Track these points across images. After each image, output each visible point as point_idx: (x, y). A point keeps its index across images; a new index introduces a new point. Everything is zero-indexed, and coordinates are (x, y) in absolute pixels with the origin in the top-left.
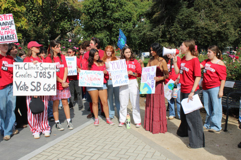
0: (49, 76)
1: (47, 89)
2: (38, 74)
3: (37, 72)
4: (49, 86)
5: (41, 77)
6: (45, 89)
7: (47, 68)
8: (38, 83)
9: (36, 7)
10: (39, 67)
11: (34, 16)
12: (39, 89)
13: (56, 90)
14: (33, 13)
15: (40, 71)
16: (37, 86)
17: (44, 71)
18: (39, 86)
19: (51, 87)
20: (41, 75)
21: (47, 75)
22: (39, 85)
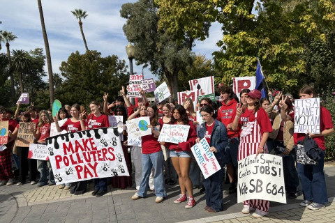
0: (274, 173)
1: (272, 192)
2: (259, 168)
3: (256, 167)
4: (274, 187)
5: (262, 173)
6: (269, 191)
7: (270, 162)
8: (258, 180)
9: (324, 45)
10: (260, 159)
11: (322, 55)
12: (259, 189)
13: (285, 195)
14: (320, 52)
15: (260, 165)
16: (257, 185)
17: (266, 165)
18: (260, 186)
19: (278, 188)
20: (262, 170)
21: (271, 171)
22: (259, 183)
